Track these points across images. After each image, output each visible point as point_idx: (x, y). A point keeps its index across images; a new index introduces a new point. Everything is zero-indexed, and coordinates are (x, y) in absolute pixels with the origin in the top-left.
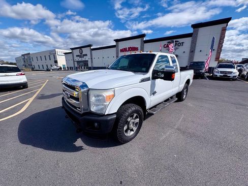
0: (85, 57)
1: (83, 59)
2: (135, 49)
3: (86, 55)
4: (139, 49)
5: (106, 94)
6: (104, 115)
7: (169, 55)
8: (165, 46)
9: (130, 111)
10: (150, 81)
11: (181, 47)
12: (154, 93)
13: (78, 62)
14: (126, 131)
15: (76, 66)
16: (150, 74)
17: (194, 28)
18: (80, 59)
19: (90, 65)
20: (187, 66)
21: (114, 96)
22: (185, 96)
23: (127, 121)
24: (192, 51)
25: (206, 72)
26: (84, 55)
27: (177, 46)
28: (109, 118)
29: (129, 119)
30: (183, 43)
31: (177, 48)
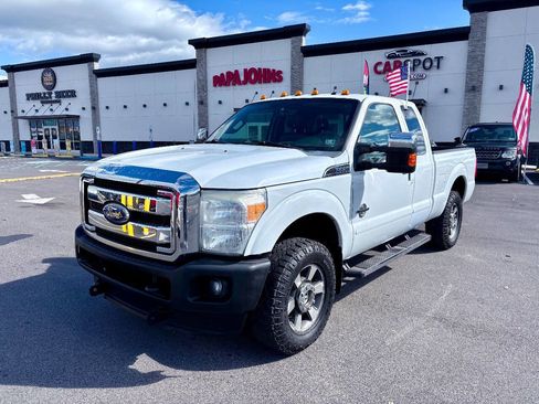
0: (65, 102)
1: (59, 110)
2: (271, 76)
3: (72, 94)
4: (287, 76)
5: (246, 201)
6: (241, 258)
7: (396, 103)
8: (381, 68)
9: (301, 255)
10: (349, 175)
11: (433, 73)
12: (362, 211)
13: (35, 121)
14: (292, 316)
15: (25, 135)
16: (347, 157)
17: (471, 12)
18: (45, 110)
19: (86, 135)
20: (458, 140)
21: (265, 206)
22: (453, 232)
23: (294, 287)
24: (473, 88)
25: (523, 161)
26: (61, 95)
27: (420, 70)
28: (254, 267)
29: (298, 282)
30: (439, 59)
31: (421, 77)
